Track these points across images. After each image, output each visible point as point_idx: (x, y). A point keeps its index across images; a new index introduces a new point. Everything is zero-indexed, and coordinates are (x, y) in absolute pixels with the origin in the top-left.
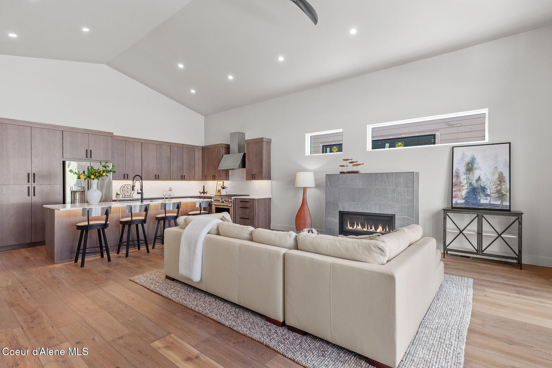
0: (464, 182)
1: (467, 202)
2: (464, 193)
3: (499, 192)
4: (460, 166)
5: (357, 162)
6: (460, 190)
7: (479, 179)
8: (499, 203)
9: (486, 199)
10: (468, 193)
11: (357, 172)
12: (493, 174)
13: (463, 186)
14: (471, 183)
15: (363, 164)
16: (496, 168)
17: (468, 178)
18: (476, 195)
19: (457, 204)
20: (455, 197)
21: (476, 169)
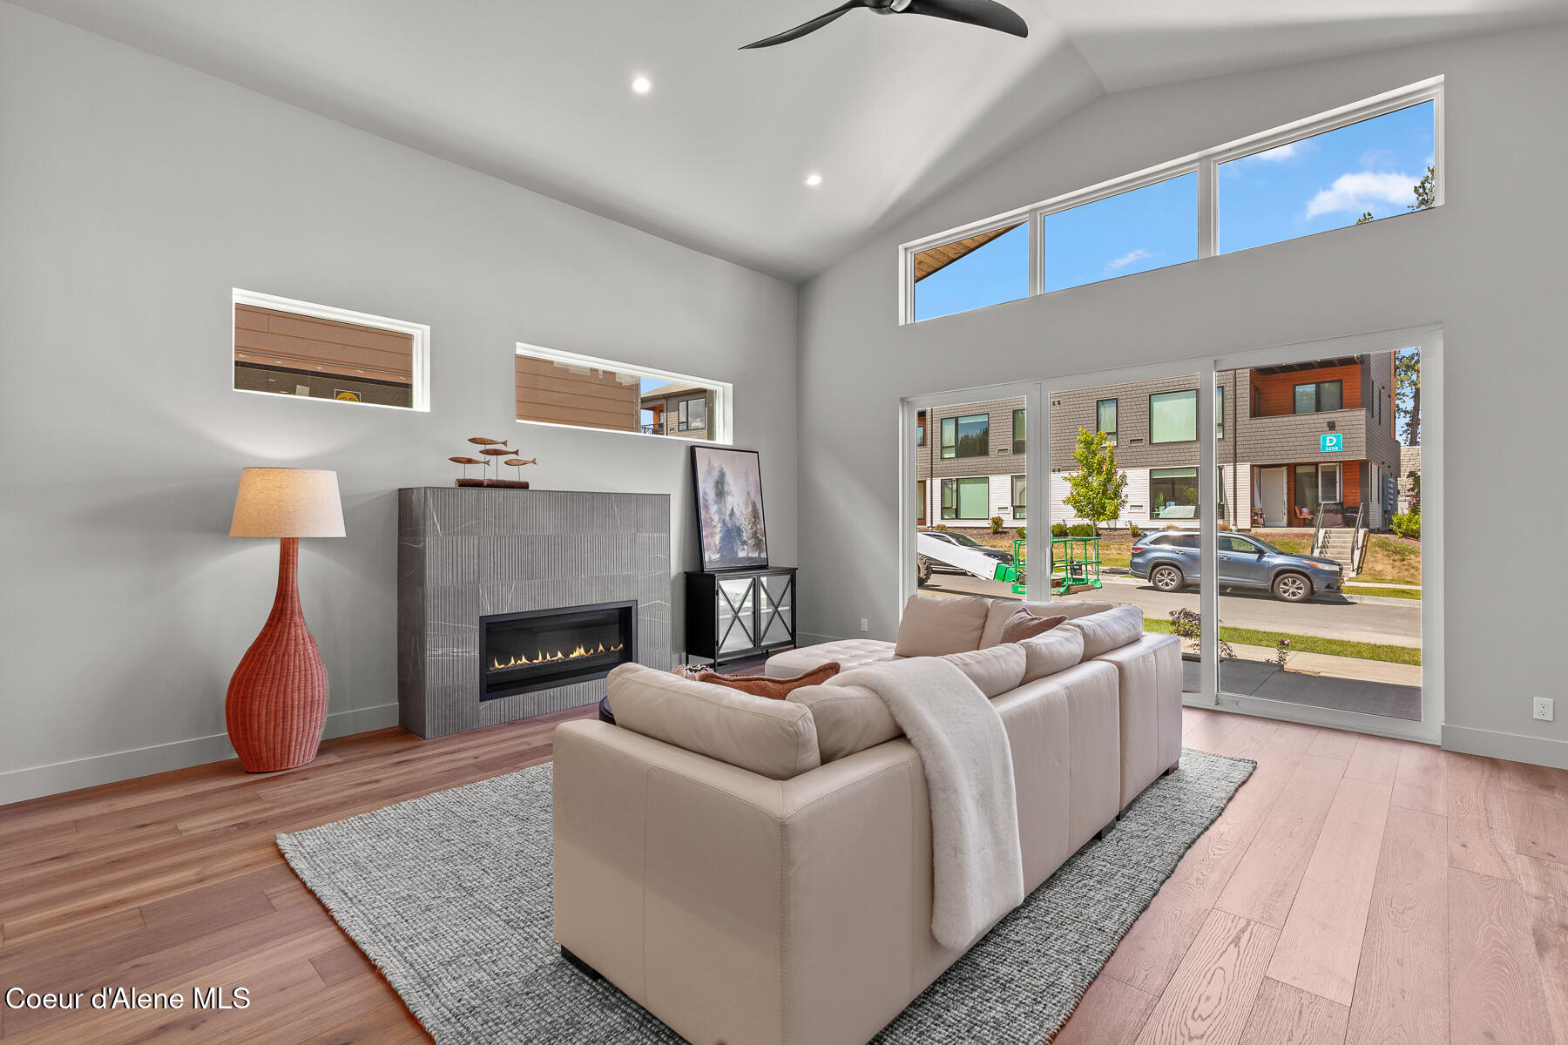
0: (716, 518)
1: (722, 558)
2: (717, 538)
3: (755, 535)
4: (706, 487)
5: (516, 453)
6: (712, 535)
7: (732, 514)
8: (756, 555)
9: (744, 549)
10: (722, 539)
11: (525, 486)
12: (747, 504)
13: (715, 526)
14: (724, 520)
15: (534, 462)
16: (748, 493)
17: (720, 512)
18: (732, 543)
19: (710, 561)
20: (708, 549)
21: (728, 494)
